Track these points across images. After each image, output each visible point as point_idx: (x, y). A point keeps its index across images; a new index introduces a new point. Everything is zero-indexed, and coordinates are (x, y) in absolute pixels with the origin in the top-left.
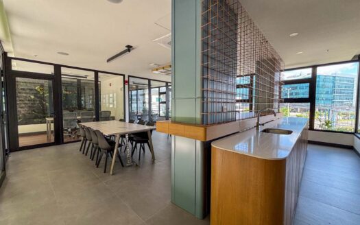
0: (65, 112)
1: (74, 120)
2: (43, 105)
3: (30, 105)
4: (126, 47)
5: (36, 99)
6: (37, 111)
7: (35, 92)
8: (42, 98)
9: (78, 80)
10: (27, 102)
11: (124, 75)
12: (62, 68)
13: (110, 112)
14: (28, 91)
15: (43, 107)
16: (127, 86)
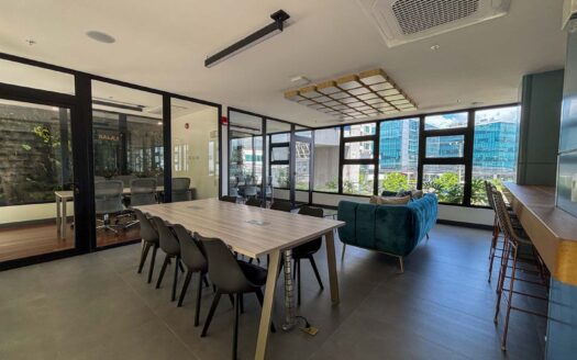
0: (98, 180)
1: (117, 196)
2: (49, 165)
3: (21, 164)
4: (273, 17)
5: (35, 152)
6: (36, 176)
7: (33, 138)
8: (47, 150)
9: (121, 115)
10: (15, 158)
11: (219, 107)
12: (94, 82)
13: (188, 180)
14: (16, 136)
15: (49, 169)
16: (224, 129)
